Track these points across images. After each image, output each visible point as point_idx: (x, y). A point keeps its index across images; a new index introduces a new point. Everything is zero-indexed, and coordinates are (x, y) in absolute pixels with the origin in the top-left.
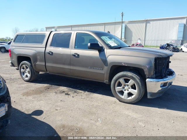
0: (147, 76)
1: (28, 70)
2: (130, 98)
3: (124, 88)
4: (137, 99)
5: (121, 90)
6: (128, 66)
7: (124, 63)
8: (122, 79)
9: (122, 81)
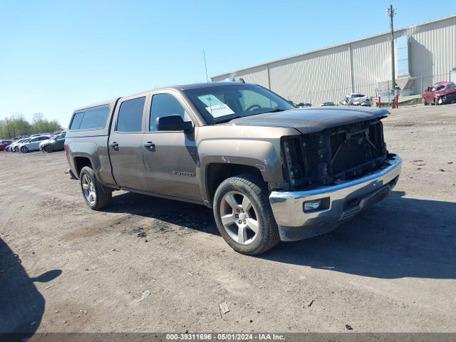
0: (271, 186)
1: (92, 184)
2: (250, 241)
3: (237, 216)
4: (261, 244)
5: (233, 221)
6: (233, 162)
7: (225, 157)
8: (228, 196)
9: (229, 198)
